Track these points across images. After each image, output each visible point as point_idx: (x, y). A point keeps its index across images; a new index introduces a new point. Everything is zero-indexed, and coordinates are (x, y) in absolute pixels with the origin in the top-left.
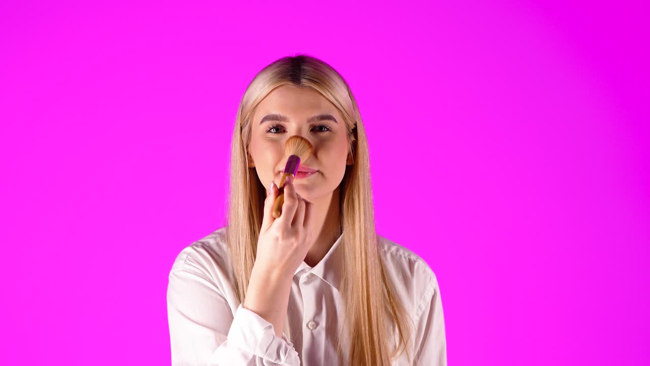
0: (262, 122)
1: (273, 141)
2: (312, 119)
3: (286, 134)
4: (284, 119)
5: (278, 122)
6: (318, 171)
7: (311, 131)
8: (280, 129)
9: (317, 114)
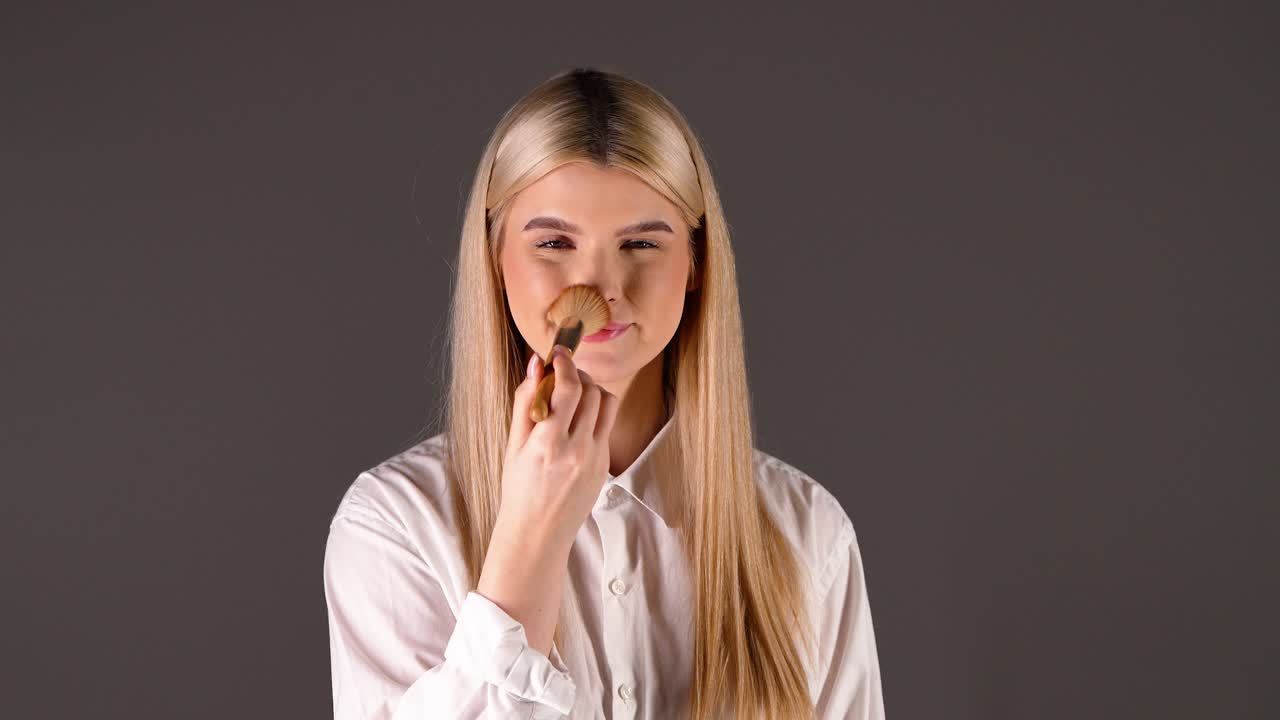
0: (528, 227)
1: (548, 263)
2: (626, 231)
3: (573, 251)
4: (573, 229)
5: (560, 232)
6: (634, 324)
7: (621, 248)
8: (563, 244)
9: (635, 220)
